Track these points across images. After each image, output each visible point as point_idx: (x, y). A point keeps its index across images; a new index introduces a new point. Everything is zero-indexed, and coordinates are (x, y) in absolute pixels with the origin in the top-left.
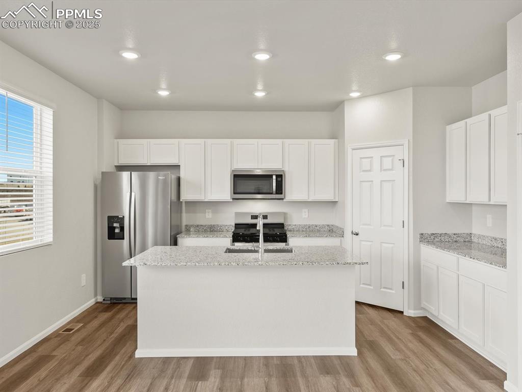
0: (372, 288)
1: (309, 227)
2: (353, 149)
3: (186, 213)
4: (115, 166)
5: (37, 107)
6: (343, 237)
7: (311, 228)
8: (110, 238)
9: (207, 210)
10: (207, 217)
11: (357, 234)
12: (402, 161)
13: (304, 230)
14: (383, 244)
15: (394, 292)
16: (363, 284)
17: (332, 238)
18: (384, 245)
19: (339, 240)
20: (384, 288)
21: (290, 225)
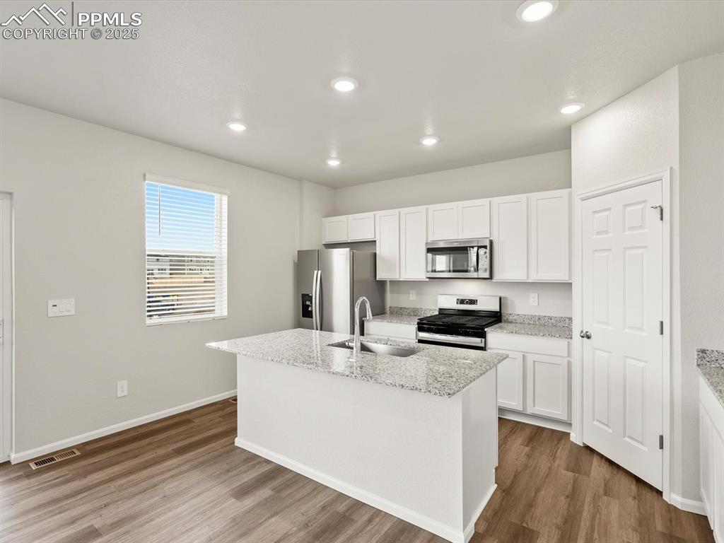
0: (610, 431)
1: (539, 319)
2: (583, 200)
3: (391, 293)
4: (324, 245)
5: (217, 196)
6: (571, 338)
7: (542, 321)
8: (304, 316)
9: (411, 291)
10: (411, 299)
11: (589, 337)
12: (659, 209)
13: (532, 322)
14: (628, 359)
15: (645, 449)
16: (598, 421)
17: (553, 338)
18: (629, 361)
19: (567, 343)
20: (630, 437)
21: (511, 314)
